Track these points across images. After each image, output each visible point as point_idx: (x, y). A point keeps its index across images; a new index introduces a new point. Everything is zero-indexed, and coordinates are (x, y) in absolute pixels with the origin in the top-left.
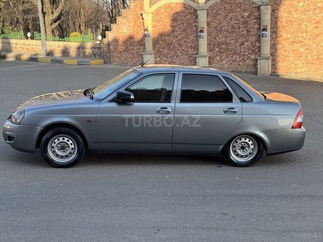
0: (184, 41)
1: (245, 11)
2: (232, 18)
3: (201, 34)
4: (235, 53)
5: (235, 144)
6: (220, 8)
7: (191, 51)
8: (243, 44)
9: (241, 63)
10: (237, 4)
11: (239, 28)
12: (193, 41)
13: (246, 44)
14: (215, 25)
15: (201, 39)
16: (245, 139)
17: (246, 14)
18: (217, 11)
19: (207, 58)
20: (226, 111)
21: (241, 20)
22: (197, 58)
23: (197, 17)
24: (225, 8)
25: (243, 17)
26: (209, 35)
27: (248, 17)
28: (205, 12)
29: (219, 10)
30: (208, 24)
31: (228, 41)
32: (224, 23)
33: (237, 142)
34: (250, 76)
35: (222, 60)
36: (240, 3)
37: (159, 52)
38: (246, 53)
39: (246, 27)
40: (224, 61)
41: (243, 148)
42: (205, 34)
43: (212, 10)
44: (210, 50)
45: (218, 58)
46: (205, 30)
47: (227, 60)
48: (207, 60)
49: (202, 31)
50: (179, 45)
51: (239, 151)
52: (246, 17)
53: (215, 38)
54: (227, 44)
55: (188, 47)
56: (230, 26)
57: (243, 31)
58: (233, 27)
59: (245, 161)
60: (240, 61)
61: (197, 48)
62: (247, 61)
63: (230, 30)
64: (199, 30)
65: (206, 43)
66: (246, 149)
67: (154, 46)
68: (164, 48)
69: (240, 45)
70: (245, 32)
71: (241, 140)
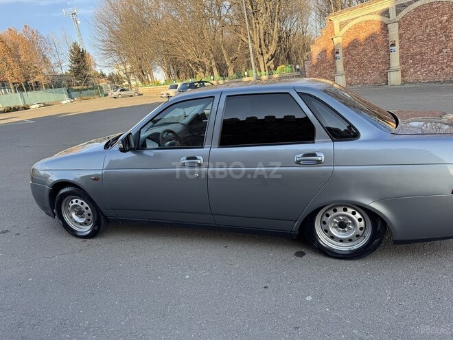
0: (375, 58)
1: (442, 15)
2: (427, 26)
3: (393, 48)
4: (432, 63)
5: (325, 218)
6: (414, 17)
7: (382, 67)
8: (441, 51)
9: (439, 72)
10: (434, 9)
11: (436, 34)
12: (384, 57)
13: (445, 51)
14: (408, 36)
15: (393, 53)
16: (345, 210)
17: (445, 18)
18: (409, 21)
19: (400, 71)
20: (300, 161)
21: (439, 26)
22: (388, 74)
23: (388, 31)
24: (419, 16)
25: (441, 22)
26: (401, 47)
27: (447, 21)
28: (397, 24)
29: (413, 19)
30: (401, 36)
31: (423, 50)
32: (419, 32)
33: (328, 216)
34: (449, 85)
35: (416, 72)
36: (437, 8)
37: (350, 72)
38: (445, 61)
39: (445, 32)
40: (419, 73)
41: (342, 225)
42: (397, 48)
43: (404, 21)
44: (402, 63)
45: (412, 70)
46: (397, 44)
47: (422, 70)
48: (399, 73)
49: (393, 45)
50: (370, 62)
51: (334, 232)
52: (444, 21)
53: (408, 50)
54: (421, 54)
55: (379, 63)
56: (426, 35)
57: (440, 37)
58: (429, 35)
59: (346, 249)
60: (438, 71)
61: (388, 63)
62: (446, 69)
63: (425, 39)
64: (390, 44)
65: (398, 56)
66: (349, 228)
67: (345, 66)
68: (354, 68)
69: (438, 54)
70: (443, 38)
71: (335, 211)
